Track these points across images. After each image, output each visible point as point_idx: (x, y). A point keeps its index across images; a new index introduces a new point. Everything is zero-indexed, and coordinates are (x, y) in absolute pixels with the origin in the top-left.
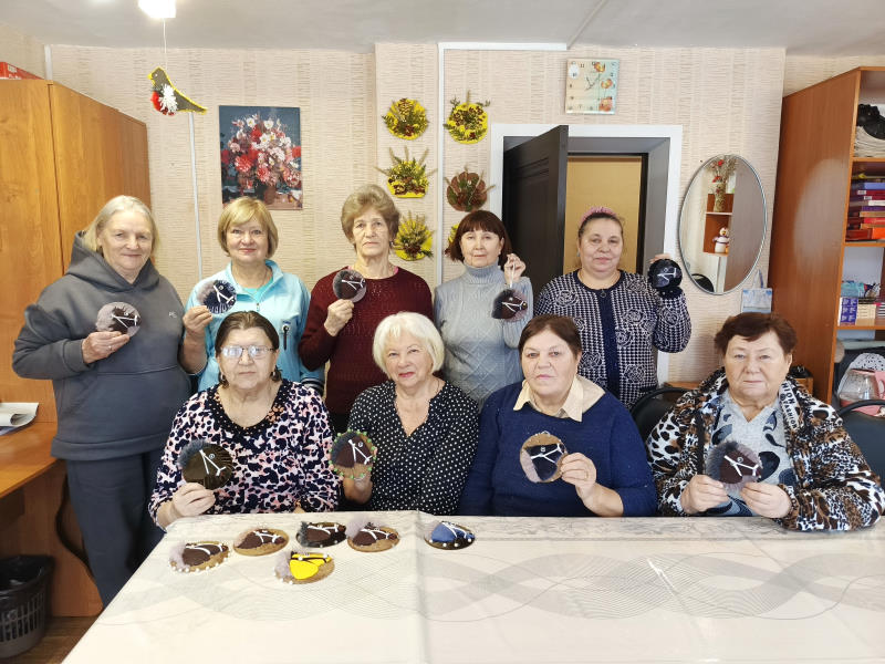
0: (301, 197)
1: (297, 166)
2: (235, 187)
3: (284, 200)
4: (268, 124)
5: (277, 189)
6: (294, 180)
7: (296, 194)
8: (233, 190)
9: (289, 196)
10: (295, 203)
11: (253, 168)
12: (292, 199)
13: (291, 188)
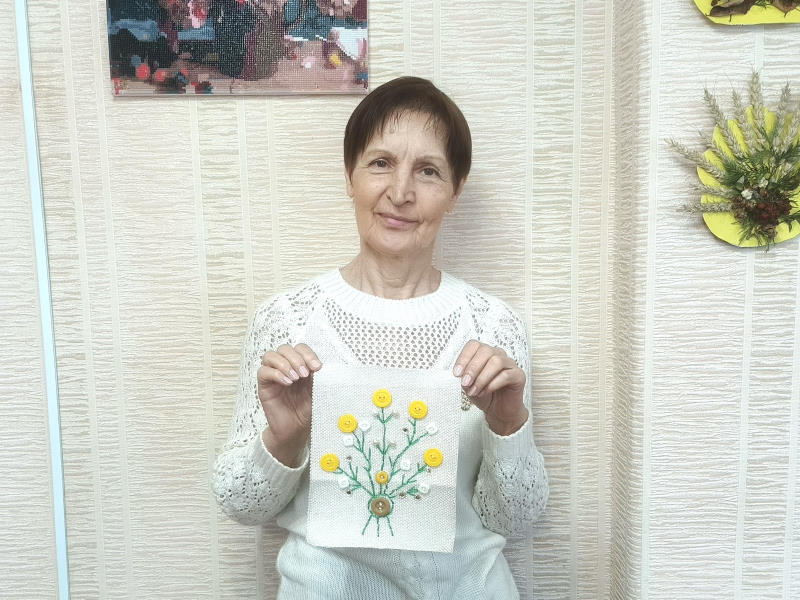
0: (365, 47)
2: (148, 23)
3: (309, 63)
5: (286, 25)
7: (348, 39)
8: (144, 31)
9: (329, 47)
10: (346, 72)
12: (334, 58)
13: (333, 20)
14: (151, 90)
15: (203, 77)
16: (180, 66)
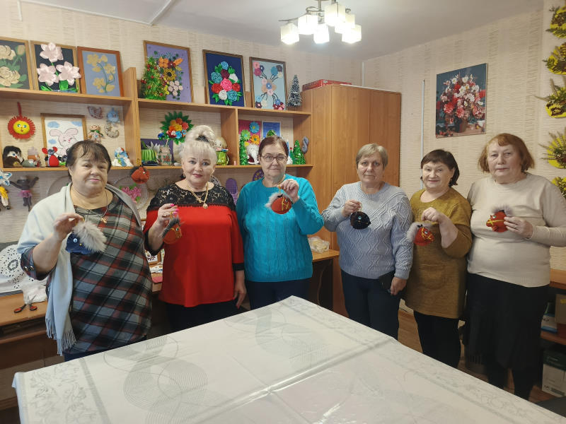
0: (484, 124)
1: (482, 104)
3: (472, 128)
4: (465, 79)
5: (468, 122)
6: (480, 113)
7: (481, 123)
8: (442, 125)
9: (476, 125)
10: (480, 129)
11: (454, 110)
12: (478, 127)
13: (477, 119)
14: (441, 136)
15: (452, 133)
16: (448, 131)
